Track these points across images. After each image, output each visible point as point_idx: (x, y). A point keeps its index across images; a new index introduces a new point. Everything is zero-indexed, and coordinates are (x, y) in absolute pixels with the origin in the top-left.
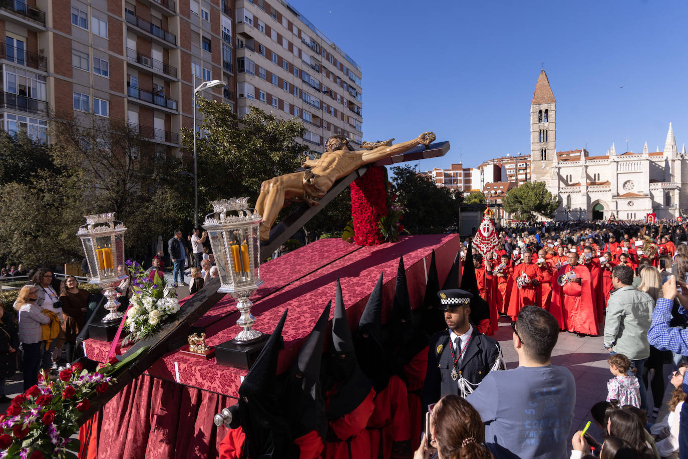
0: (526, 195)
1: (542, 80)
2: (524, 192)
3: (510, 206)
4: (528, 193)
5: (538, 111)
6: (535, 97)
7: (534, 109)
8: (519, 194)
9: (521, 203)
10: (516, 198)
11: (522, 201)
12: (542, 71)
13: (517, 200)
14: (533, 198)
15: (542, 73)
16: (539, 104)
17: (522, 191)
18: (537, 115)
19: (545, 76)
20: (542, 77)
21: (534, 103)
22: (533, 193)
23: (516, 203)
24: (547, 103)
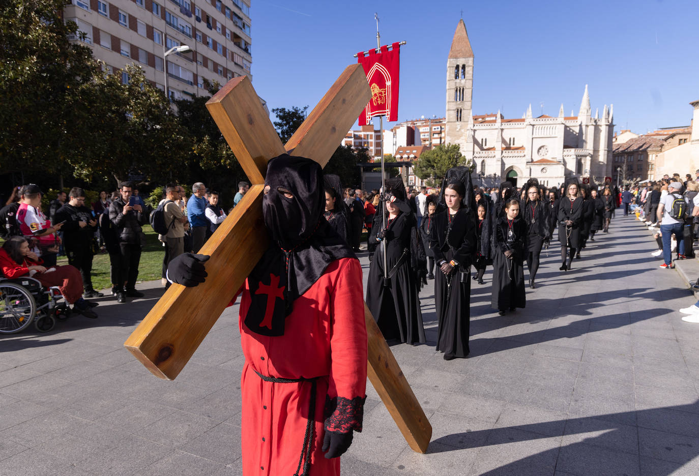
0: (439, 159)
1: (460, 30)
2: (437, 156)
3: (422, 171)
4: (441, 157)
5: (455, 66)
6: (453, 50)
7: (451, 63)
8: (432, 157)
9: (433, 167)
10: (429, 161)
11: (435, 165)
12: (461, 20)
13: (429, 164)
14: (447, 162)
15: (461, 23)
16: (456, 57)
17: (436, 154)
18: (454, 70)
19: (463, 26)
20: (460, 27)
21: (451, 57)
22: (447, 156)
23: (428, 167)
24: (464, 56)
